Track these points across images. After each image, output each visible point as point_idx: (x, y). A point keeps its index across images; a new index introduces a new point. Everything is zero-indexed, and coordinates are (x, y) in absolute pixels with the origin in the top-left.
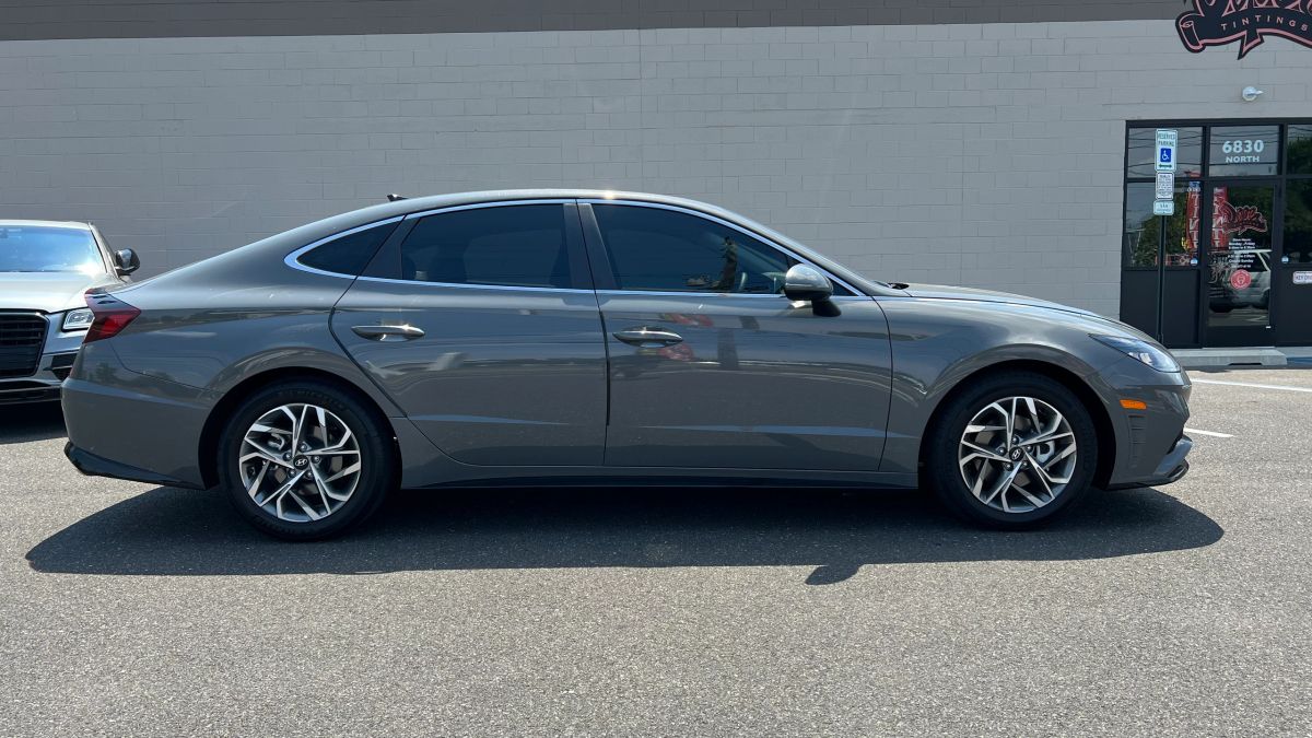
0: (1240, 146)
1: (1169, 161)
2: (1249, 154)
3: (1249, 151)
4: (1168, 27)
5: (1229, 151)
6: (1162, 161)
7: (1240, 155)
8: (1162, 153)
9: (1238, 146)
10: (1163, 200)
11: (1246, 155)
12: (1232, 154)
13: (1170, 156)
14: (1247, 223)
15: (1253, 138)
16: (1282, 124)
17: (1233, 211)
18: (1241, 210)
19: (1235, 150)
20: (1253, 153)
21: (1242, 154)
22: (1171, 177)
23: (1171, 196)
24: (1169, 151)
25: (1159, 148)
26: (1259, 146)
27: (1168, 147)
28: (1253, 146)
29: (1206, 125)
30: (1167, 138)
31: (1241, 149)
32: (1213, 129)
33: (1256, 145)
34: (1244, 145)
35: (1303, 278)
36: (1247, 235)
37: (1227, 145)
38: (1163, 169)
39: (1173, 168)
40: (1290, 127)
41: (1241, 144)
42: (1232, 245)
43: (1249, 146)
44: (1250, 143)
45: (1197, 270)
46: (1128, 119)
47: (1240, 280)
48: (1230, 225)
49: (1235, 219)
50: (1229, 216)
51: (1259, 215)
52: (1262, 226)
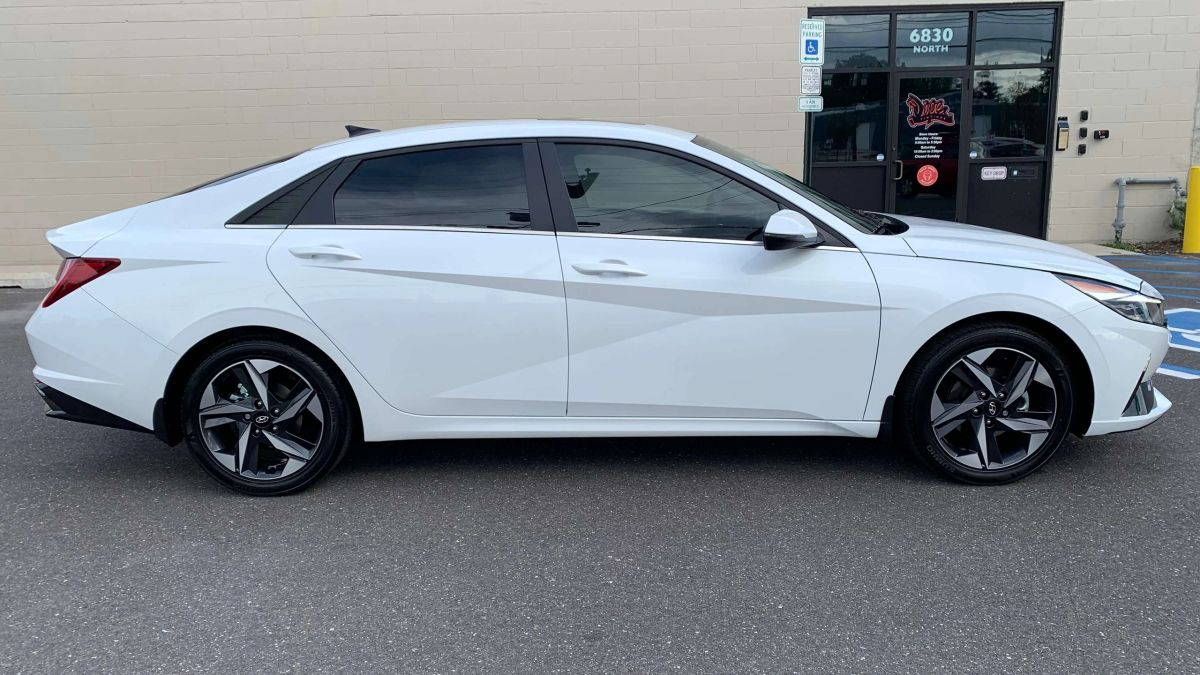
0: (928, 35)
1: (816, 53)
2: (938, 43)
3: (937, 40)
5: (917, 40)
6: (807, 53)
7: (928, 44)
9: (926, 33)
10: (809, 95)
11: (935, 44)
12: (920, 44)
14: (934, 116)
15: (943, 25)
16: (972, 11)
17: (920, 104)
18: (928, 103)
19: (923, 40)
20: (942, 42)
21: (931, 43)
22: (819, 71)
23: (818, 91)
24: (815, 43)
25: (803, 40)
26: (948, 35)
27: (815, 38)
28: (941, 35)
29: (892, 11)
30: (817, 28)
31: (929, 39)
32: (900, 17)
33: (944, 35)
34: (933, 35)
35: (993, 173)
36: (933, 129)
37: (914, 33)
38: (809, 61)
39: (821, 61)
40: (979, 14)
41: (929, 31)
42: (918, 140)
43: (938, 35)
44: (939, 31)
45: (882, 167)
46: (810, 5)
47: (927, 176)
48: (917, 119)
49: (921, 113)
50: (916, 109)
51: (945, 109)
52: (949, 120)
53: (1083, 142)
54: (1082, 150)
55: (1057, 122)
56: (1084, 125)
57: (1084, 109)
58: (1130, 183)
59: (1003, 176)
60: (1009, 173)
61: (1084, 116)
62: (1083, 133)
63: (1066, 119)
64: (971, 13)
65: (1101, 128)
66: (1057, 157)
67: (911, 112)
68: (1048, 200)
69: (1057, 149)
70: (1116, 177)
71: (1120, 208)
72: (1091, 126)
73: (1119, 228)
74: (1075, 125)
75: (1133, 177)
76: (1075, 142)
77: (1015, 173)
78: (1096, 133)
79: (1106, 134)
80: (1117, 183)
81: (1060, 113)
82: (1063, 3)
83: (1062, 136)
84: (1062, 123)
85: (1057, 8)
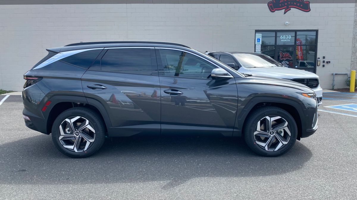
1: (259, 42)
2: (287, 39)
3: (287, 38)
4: (266, 6)
6: (257, 42)
7: (285, 39)
10: (258, 52)
12: (283, 39)
14: (287, 57)
16: (296, 31)
18: (285, 54)
19: (284, 38)
20: (288, 39)
22: (260, 46)
23: (260, 51)
24: (259, 39)
25: (257, 39)
27: (259, 38)
29: (276, 31)
30: (259, 36)
31: (285, 38)
32: (278, 33)
33: (289, 37)
34: (286, 37)
36: (286, 60)
37: (281, 37)
38: (258, 44)
39: (261, 43)
40: (298, 32)
42: (282, 63)
44: (287, 36)
46: (256, 29)
48: (282, 58)
50: (282, 55)
51: (289, 55)
52: (290, 58)
53: (324, 64)
54: (324, 66)
55: (317, 59)
56: (324, 60)
57: (324, 56)
58: (336, 74)
61: (324, 58)
62: (324, 62)
63: (319, 58)
64: (296, 32)
65: (328, 61)
66: (317, 68)
67: (281, 56)
69: (317, 66)
70: (332, 73)
71: (333, 80)
72: (326, 60)
73: (333, 86)
74: (321, 60)
75: (336, 73)
76: (322, 64)
78: (327, 62)
79: (330, 62)
80: (333, 74)
81: (318, 57)
82: (318, 30)
83: (319, 62)
84: (319, 60)
85: (317, 31)
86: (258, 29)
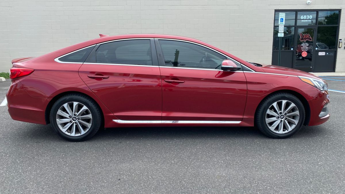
1: (283, 22)
6: (281, 22)
7: (305, 19)
8: (281, 19)
9: (305, 17)
10: (281, 33)
11: (307, 19)
12: (303, 19)
13: (283, 20)
15: (309, 15)
16: (317, 11)
17: (303, 35)
18: (305, 35)
20: (309, 19)
23: (283, 32)
25: (280, 18)
26: (311, 17)
28: (309, 17)
29: (296, 11)
30: (282, 15)
32: (299, 13)
35: (321, 54)
36: (307, 42)
37: (302, 17)
38: (281, 24)
40: (319, 12)
41: (306, 16)
42: (302, 45)
43: (308, 17)
45: (293, 52)
46: (275, 9)
47: (304, 54)
48: (302, 39)
49: (303, 37)
51: (310, 36)
52: (311, 39)
55: (339, 40)
59: (324, 54)
60: (326, 54)
63: (341, 40)
66: (339, 50)
67: (301, 37)
68: (336, 61)
69: (339, 48)
74: (343, 41)
76: (344, 46)
77: (328, 54)
81: (339, 38)
82: (341, 9)
83: (341, 44)
84: (340, 41)
85: (340, 11)
86: (277, 9)
